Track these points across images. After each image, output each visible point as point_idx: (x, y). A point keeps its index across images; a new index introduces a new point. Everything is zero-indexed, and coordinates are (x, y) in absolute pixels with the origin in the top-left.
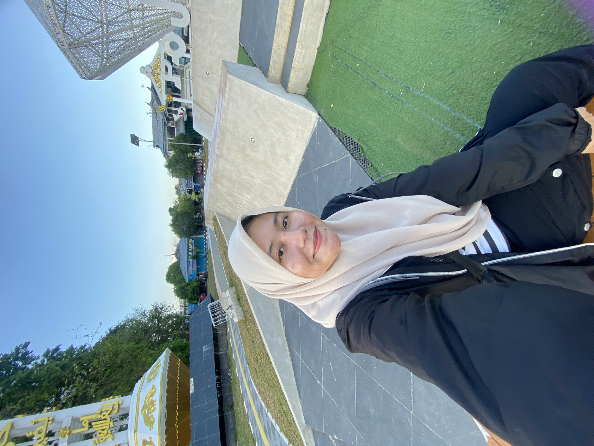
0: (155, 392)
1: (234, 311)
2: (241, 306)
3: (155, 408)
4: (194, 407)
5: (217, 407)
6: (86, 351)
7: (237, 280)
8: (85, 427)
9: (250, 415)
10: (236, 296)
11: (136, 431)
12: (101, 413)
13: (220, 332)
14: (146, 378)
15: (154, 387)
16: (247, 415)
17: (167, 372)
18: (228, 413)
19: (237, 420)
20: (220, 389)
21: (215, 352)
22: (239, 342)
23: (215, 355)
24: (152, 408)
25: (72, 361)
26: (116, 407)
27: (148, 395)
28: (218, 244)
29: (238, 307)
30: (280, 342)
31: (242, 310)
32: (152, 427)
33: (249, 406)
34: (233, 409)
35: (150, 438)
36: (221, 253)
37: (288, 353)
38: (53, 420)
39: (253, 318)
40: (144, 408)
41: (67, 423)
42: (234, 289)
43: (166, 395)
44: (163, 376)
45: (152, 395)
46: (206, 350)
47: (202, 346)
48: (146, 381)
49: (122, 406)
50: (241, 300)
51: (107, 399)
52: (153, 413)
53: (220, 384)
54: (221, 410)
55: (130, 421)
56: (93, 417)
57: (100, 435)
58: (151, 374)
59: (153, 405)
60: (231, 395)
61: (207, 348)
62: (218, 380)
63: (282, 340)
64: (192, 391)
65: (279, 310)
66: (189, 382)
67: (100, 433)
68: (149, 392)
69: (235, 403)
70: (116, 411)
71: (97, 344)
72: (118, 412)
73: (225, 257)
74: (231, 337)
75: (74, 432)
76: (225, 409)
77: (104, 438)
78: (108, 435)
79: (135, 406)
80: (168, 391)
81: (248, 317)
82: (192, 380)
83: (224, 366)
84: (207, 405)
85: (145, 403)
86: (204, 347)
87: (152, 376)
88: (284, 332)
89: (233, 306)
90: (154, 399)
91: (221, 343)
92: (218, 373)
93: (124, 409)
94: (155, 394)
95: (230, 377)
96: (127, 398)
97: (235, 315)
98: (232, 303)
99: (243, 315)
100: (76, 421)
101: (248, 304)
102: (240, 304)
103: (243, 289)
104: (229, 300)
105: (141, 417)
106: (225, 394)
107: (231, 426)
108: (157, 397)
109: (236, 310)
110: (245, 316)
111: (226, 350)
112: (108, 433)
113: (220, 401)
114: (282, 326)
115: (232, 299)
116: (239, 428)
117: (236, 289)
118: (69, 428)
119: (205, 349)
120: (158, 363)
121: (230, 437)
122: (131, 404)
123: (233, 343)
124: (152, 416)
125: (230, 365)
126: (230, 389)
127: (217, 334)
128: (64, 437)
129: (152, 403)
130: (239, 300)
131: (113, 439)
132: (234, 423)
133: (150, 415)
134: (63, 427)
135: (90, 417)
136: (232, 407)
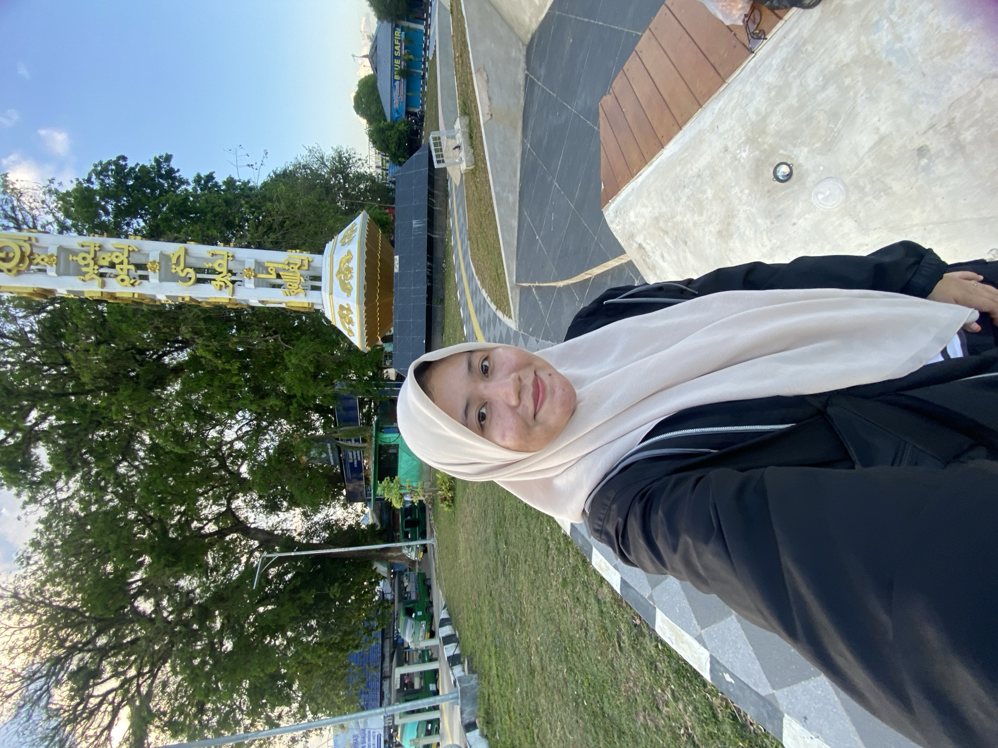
0: (352, 258)
1: (462, 154)
2: (473, 147)
3: (352, 276)
4: (398, 289)
5: (426, 295)
6: (251, 189)
7: (473, 105)
8: (271, 274)
9: (462, 302)
10: (468, 131)
11: (331, 294)
12: (289, 264)
13: (438, 208)
14: (338, 241)
15: (349, 252)
16: (459, 303)
17: (365, 241)
18: (436, 306)
19: (446, 314)
20: (430, 278)
21: (428, 231)
22: (462, 220)
23: (429, 236)
24: (349, 276)
25: (238, 197)
26: (306, 263)
27: (344, 260)
28: (453, 36)
29: (469, 148)
30: (511, 199)
31: (474, 153)
32: (349, 294)
33: (463, 292)
34: (444, 304)
35: (347, 304)
36: (455, 55)
37: (517, 214)
38: (233, 256)
39: (486, 164)
40: (339, 272)
41: (250, 264)
42: (466, 120)
43: (365, 266)
44: (360, 243)
45: (349, 261)
46: (417, 226)
47: (411, 220)
48: (339, 244)
49: (312, 264)
50: (474, 138)
51: (294, 251)
52: (350, 281)
53: (431, 272)
54: (429, 299)
55: (324, 283)
56: (280, 266)
57: (290, 287)
58: (345, 237)
59: (350, 272)
60: (443, 289)
61: (418, 224)
62: (429, 267)
63: (513, 198)
64: (396, 270)
65: (519, 161)
66: (393, 260)
67: (290, 285)
68: (343, 256)
69: (447, 297)
70: (306, 267)
71: (265, 184)
72: (308, 270)
73: (460, 62)
74: (453, 216)
75: (260, 276)
76: (435, 300)
77: (296, 291)
78: (299, 290)
79: (328, 269)
80: (367, 262)
81: (479, 163)
82: (397, 257)
83: (438, 254)
84: (414, 290)
85: (340, 267)
86: (414, 222)
87: (347, 240)
88: (518, 189)
89: (463, 146)
90: (350, 266)
91: (437, 223)
92: (430, 259)
93: (315, 268)
94: (352, 261)
95: (444, 269)
96: (317, 257)
97: (463, 159)
98: (461, 140)
99: (473, 161)
100: (261, 266)
101: (482, 143)
102: (472, 144)
103: (478, 120)
104: (459, 135)
105: (336, 282)
106: (437, 286)
107: (439, 319)
108: (354, 264)
109: (465, 151)
110: (476, 164)
111: (443, 235)
112: (298, 288)
113: (430, 290)
114: (518, 182)
115: (463, 133)
116: (447, 321)
117: (470, 121)
118: (254, 270)
119: (415, 224)
120: (353, 226)
121: (437, 329)
122: (324, 264)
123: (454, 223)
124: (349, 283)
125: (446, 255)
126: (443, 283)
127: (433, 210)
128: (250, 278)
129: (349, 270)
130: (471, 137)
131: (306, 295)
132: (443, 317)
133: (347, 282)
134: (247, 267)
135: (276, 265)
136: (442, 301)
